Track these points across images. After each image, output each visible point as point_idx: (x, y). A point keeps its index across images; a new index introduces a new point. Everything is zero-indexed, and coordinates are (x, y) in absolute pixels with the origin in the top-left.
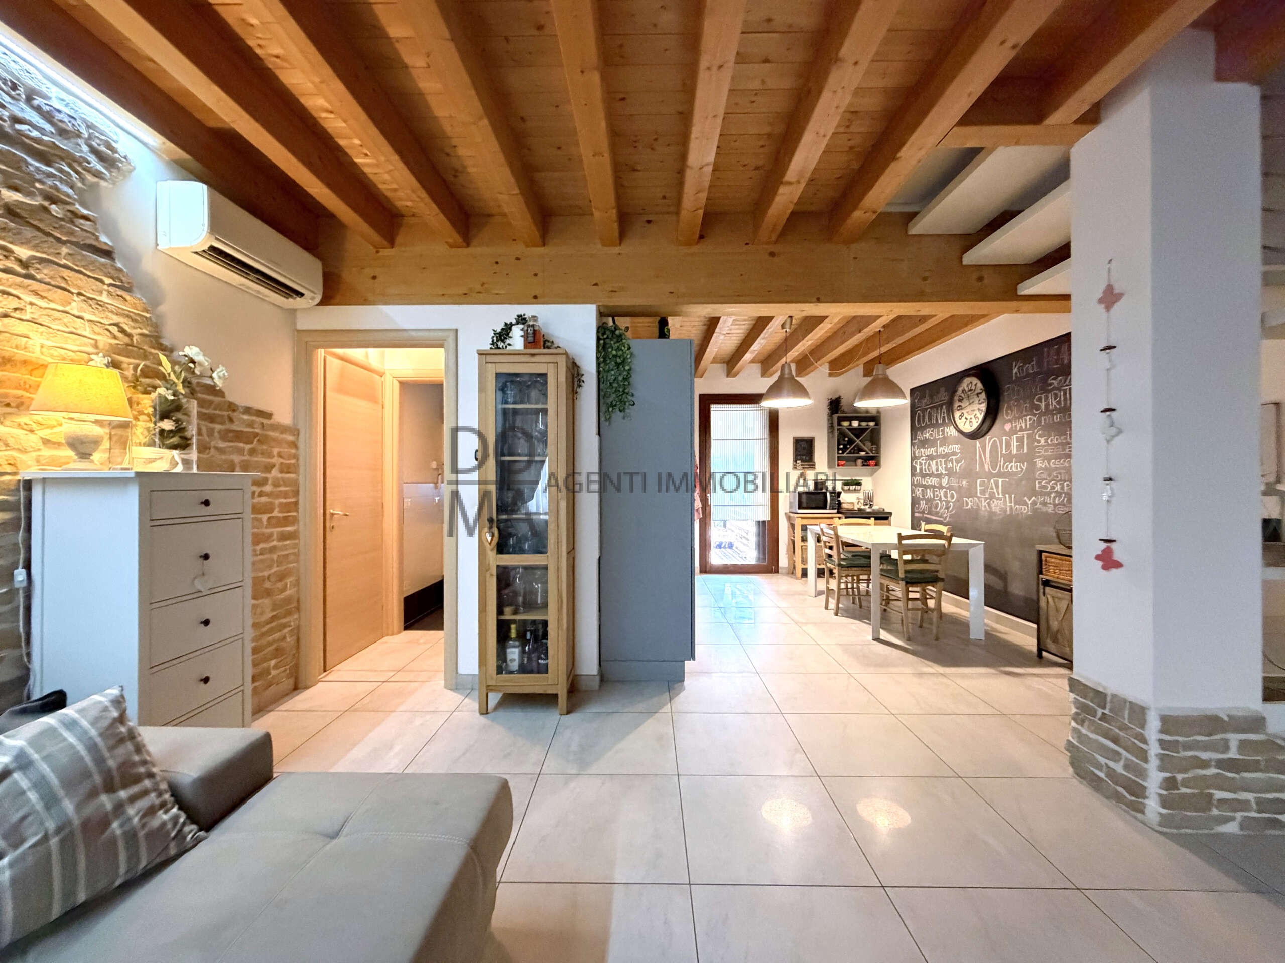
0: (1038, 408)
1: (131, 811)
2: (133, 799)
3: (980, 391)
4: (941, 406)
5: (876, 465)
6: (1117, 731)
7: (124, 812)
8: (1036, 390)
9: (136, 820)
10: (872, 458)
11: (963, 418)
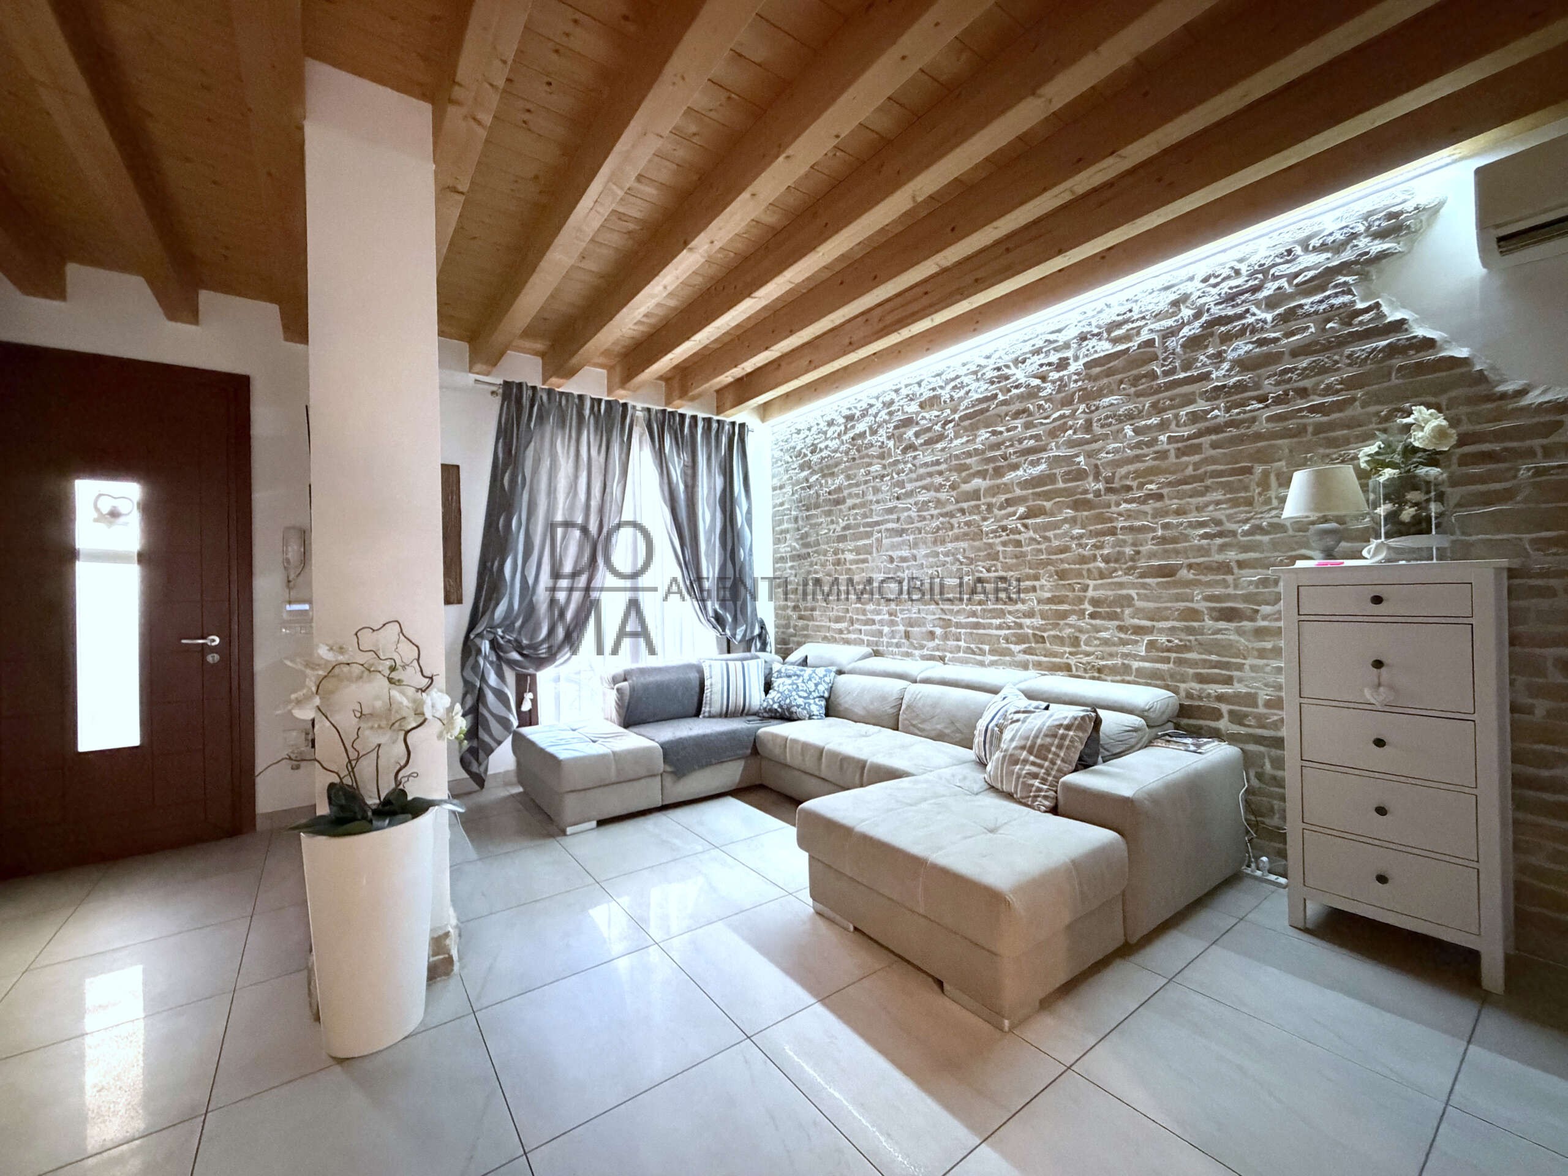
1: (1027, 767)
2: (1033, 764)
7: (1025, 765)
9: (1024, 772)
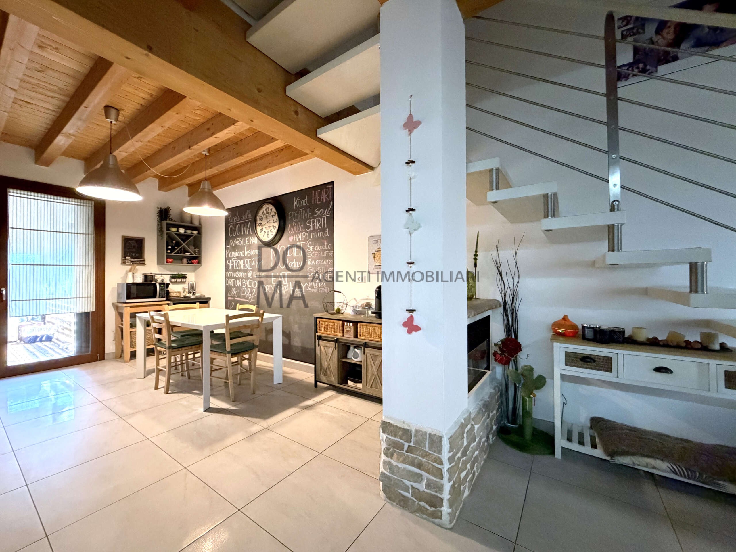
0: (309, 227)
3: (274, 214)
4: (247, 223)
5: (198, 263)
6: (420, 458)
8: (308, 217)
10: (195, 258)
11: (263, 232)
